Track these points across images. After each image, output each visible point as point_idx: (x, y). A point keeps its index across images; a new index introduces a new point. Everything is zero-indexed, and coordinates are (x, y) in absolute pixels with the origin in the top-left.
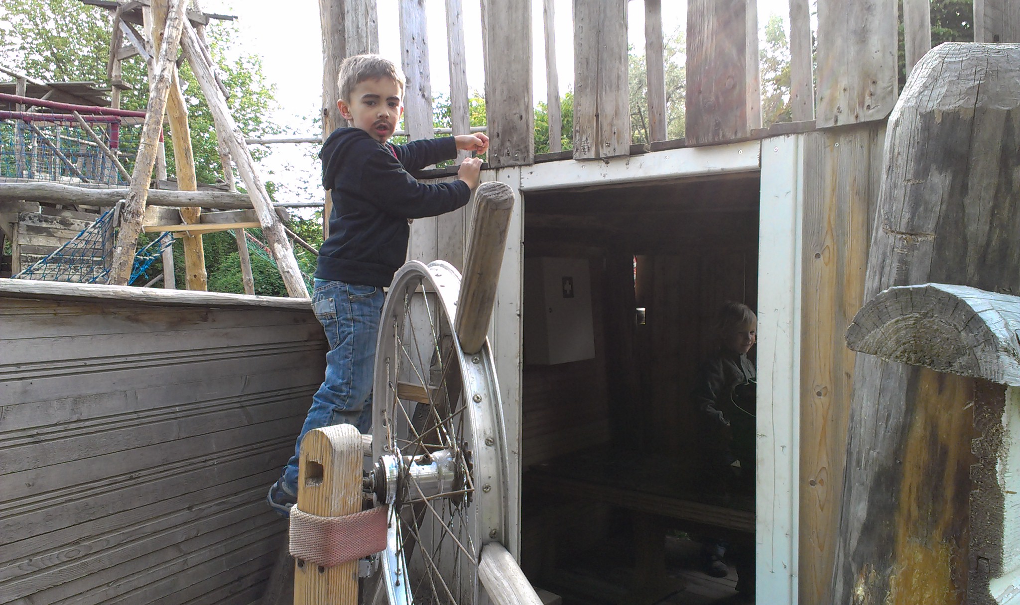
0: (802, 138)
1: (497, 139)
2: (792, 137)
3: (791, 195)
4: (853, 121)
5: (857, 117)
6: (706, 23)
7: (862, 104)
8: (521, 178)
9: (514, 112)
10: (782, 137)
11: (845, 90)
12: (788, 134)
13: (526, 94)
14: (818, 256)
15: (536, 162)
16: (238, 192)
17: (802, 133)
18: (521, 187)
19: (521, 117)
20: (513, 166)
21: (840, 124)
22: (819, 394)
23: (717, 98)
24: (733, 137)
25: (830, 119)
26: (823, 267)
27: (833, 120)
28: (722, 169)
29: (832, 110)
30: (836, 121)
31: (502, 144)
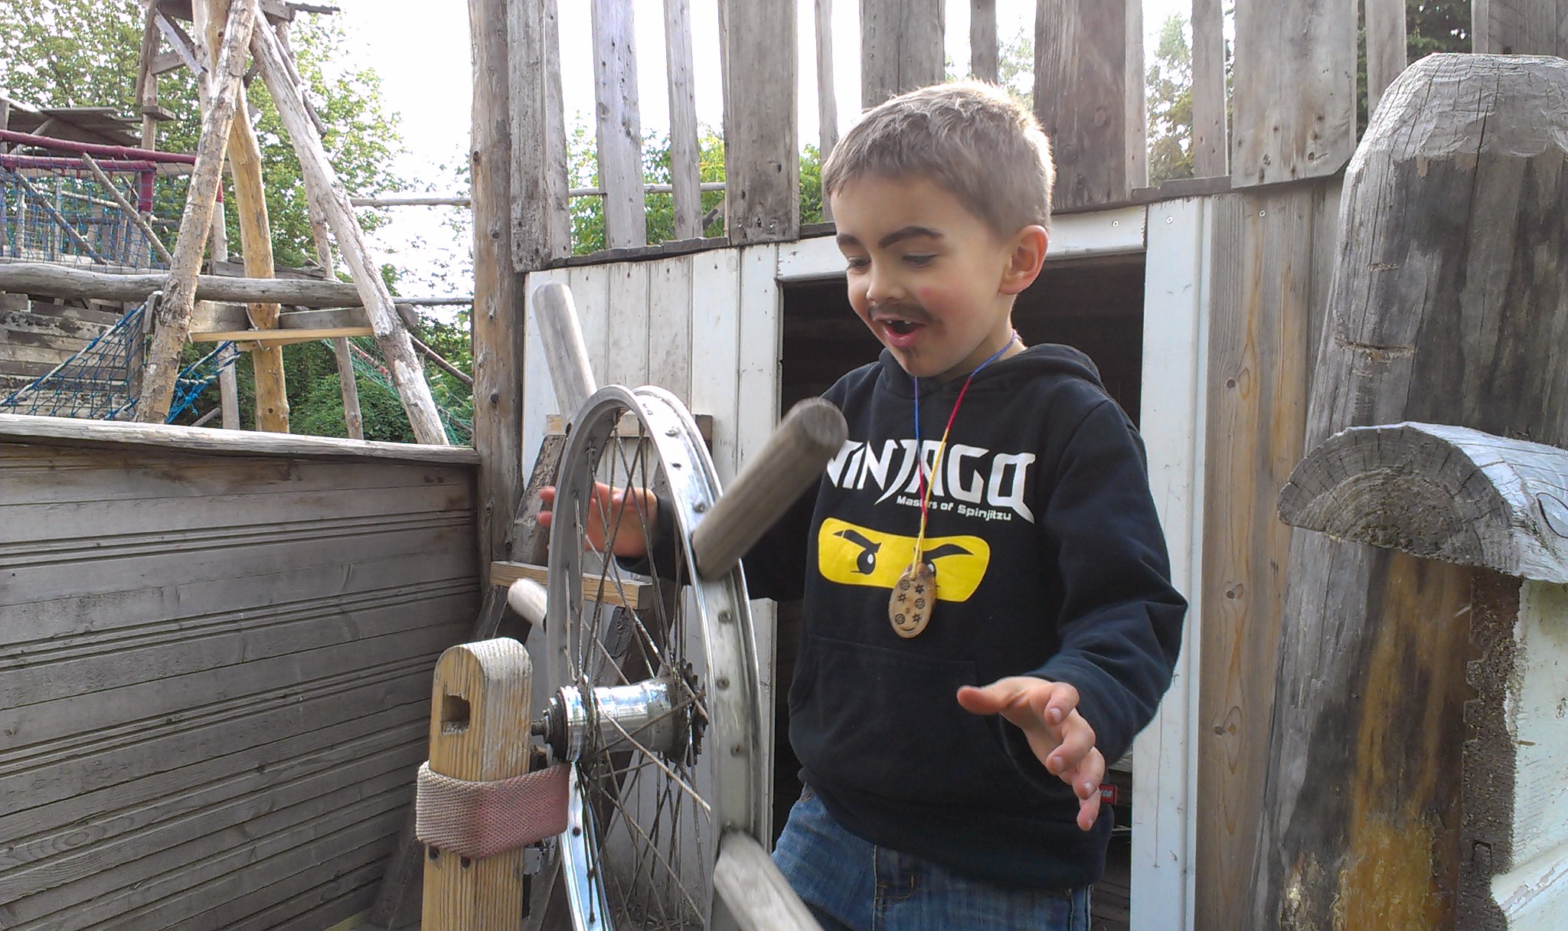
0: (1209, 203)
1: (742, 201)
2: (1195, 202)
3: (1191, 293)
4: (1287, 177)
5: (1293, 171)
6: (1065, 26)
7: (1301, 151)
8: (778, 262)
9: (769, 160)
10: (1179, 202)
11: (1276, 129)
12: (1188, 197)
13: (787, 132)
14: (1231, 384)
15: (802, 237)
16: (338, 280)
17: (1209, 196)
18: (777, 275)
19: (780, 168)
20: (767, 243)
21: (1267, 181)
22: (1230, 595)
23: (1080, 139)
24: (1105, 201)
25: (1252, 174)
26: (1240, 401)
27: (1257, 176)
28: (1088, 250)
29: (1255, 160)
30: (1262, 177)
31: (750, 208)
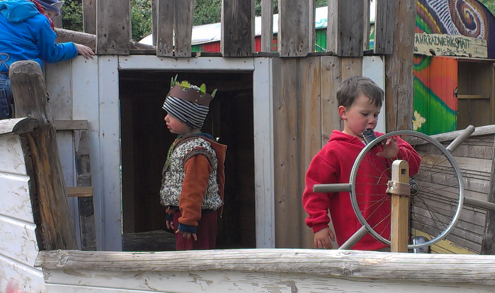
1: (104, 38)
3: (268, 83)
4: (294, 56)
5: (296, 54)
6: (233, 3)
7: (298, 49)
8: (119, 62)
9: (119, 24)
10: (263, 58)
11: (292, 43)
12: (266, 57)
13: (127, 16)
14: (280, 108)
15: (130, 54)
17: (271, 57)
18: (118, 67)
19: (123, 28)
20: (113, 55)
22: (282, 165)
23: (239, 37)
24: (246, 56)
25: (286, 54)
26: (282, 113)
28: (238, 69)
29: (287, 50)
30: (289, 55)
31: (109, 40)
